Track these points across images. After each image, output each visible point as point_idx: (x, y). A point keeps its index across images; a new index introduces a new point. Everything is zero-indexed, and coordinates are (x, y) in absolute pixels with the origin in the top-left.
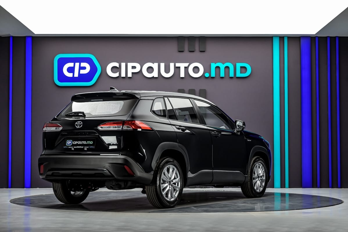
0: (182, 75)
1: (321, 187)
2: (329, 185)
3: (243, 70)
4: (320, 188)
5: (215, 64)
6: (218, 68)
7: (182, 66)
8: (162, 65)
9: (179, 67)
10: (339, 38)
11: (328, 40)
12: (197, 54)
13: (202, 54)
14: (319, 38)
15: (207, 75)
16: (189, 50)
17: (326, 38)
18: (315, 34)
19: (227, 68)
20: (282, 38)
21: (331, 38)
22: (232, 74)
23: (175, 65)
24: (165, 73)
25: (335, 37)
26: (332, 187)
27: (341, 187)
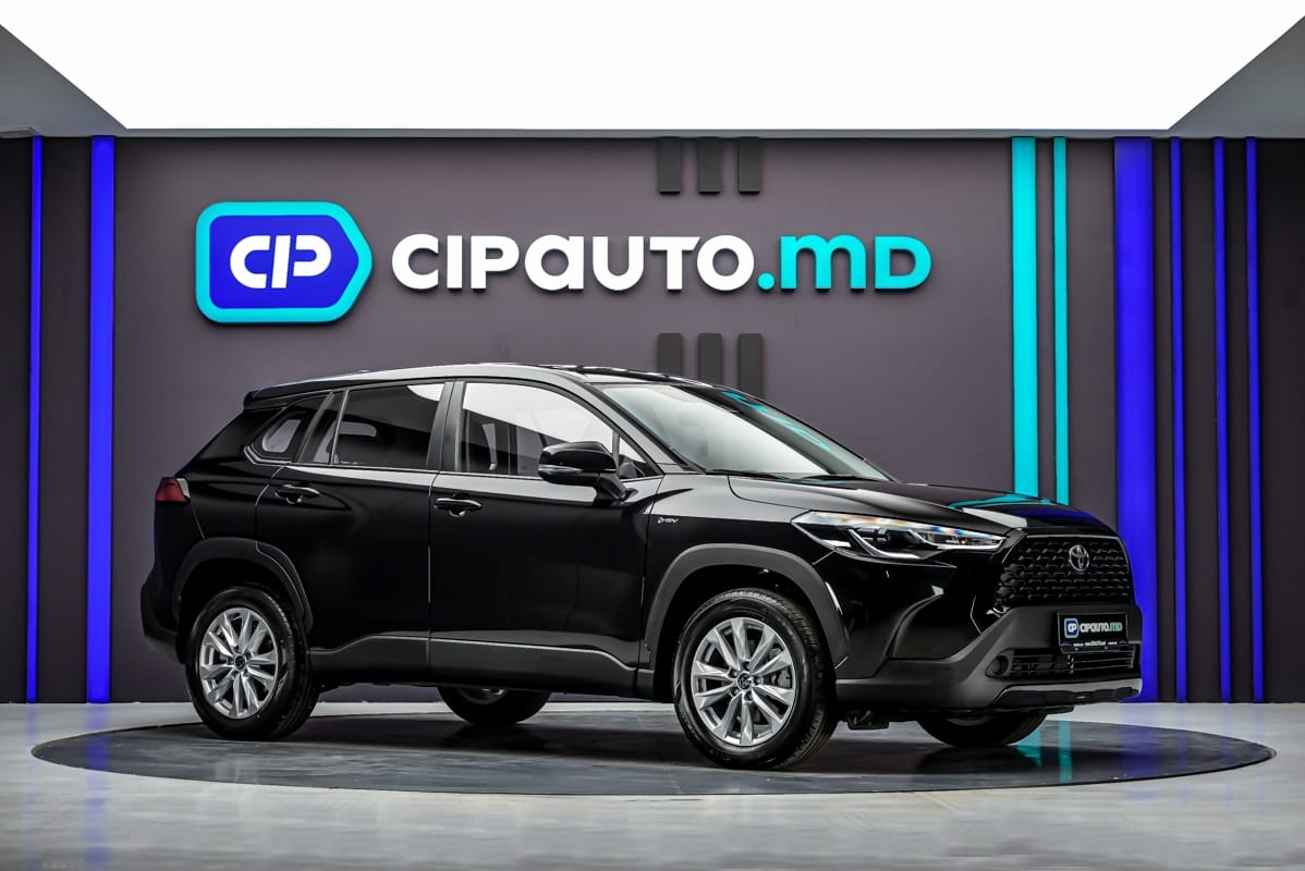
0: (675, 281)
1: (1189, 698)
2: (1220, 691)
3: (902, 261)
4: (1189, 702)
5: (797, 239)
6: (806, 253)
7: (674, 247)
8: (601, 245)
9: (664, 253)
10: (1259, 141)
11: (1219, 149)
12: (729, 201)
13: (749, 201)
14: (1183, 142)
15: (766, 281)
16: (698, 186)
17: (1211, 142)
18: (1167, 128)
19: (841, 253)
20: (1044, 143)
21: (1227, 142)
22: (858, 279)
23: (647, 244)
24: (611, 275)
25: (1244, 141)
26: (1233, 699)
27: (1265, 700)
